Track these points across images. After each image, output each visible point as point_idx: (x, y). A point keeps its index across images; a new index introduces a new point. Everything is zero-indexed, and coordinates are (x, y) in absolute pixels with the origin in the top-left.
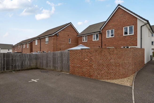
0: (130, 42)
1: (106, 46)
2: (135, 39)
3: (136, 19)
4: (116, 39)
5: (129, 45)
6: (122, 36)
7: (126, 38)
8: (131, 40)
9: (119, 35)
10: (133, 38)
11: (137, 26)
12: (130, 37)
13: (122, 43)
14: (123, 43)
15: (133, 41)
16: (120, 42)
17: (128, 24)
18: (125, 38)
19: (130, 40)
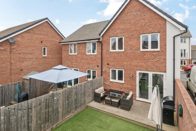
0: (152, 63)
1: (109, 66)
2: (162, 60)
3: (163, 22)
4: (127, 55)
5: (152, 68)
6: (138, 52)
7: (145, 56)
8: (155, 60)
9: (133, 49)
10: (158, 57)
11: (166, 34)
12: (153, 54)
13: (138, 64)
14: (140, 63)
15: (158, 62)
16: (134, 61)
17: (150, 29)
18: (143, 55)
19: (152, 60)
